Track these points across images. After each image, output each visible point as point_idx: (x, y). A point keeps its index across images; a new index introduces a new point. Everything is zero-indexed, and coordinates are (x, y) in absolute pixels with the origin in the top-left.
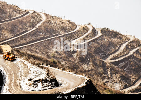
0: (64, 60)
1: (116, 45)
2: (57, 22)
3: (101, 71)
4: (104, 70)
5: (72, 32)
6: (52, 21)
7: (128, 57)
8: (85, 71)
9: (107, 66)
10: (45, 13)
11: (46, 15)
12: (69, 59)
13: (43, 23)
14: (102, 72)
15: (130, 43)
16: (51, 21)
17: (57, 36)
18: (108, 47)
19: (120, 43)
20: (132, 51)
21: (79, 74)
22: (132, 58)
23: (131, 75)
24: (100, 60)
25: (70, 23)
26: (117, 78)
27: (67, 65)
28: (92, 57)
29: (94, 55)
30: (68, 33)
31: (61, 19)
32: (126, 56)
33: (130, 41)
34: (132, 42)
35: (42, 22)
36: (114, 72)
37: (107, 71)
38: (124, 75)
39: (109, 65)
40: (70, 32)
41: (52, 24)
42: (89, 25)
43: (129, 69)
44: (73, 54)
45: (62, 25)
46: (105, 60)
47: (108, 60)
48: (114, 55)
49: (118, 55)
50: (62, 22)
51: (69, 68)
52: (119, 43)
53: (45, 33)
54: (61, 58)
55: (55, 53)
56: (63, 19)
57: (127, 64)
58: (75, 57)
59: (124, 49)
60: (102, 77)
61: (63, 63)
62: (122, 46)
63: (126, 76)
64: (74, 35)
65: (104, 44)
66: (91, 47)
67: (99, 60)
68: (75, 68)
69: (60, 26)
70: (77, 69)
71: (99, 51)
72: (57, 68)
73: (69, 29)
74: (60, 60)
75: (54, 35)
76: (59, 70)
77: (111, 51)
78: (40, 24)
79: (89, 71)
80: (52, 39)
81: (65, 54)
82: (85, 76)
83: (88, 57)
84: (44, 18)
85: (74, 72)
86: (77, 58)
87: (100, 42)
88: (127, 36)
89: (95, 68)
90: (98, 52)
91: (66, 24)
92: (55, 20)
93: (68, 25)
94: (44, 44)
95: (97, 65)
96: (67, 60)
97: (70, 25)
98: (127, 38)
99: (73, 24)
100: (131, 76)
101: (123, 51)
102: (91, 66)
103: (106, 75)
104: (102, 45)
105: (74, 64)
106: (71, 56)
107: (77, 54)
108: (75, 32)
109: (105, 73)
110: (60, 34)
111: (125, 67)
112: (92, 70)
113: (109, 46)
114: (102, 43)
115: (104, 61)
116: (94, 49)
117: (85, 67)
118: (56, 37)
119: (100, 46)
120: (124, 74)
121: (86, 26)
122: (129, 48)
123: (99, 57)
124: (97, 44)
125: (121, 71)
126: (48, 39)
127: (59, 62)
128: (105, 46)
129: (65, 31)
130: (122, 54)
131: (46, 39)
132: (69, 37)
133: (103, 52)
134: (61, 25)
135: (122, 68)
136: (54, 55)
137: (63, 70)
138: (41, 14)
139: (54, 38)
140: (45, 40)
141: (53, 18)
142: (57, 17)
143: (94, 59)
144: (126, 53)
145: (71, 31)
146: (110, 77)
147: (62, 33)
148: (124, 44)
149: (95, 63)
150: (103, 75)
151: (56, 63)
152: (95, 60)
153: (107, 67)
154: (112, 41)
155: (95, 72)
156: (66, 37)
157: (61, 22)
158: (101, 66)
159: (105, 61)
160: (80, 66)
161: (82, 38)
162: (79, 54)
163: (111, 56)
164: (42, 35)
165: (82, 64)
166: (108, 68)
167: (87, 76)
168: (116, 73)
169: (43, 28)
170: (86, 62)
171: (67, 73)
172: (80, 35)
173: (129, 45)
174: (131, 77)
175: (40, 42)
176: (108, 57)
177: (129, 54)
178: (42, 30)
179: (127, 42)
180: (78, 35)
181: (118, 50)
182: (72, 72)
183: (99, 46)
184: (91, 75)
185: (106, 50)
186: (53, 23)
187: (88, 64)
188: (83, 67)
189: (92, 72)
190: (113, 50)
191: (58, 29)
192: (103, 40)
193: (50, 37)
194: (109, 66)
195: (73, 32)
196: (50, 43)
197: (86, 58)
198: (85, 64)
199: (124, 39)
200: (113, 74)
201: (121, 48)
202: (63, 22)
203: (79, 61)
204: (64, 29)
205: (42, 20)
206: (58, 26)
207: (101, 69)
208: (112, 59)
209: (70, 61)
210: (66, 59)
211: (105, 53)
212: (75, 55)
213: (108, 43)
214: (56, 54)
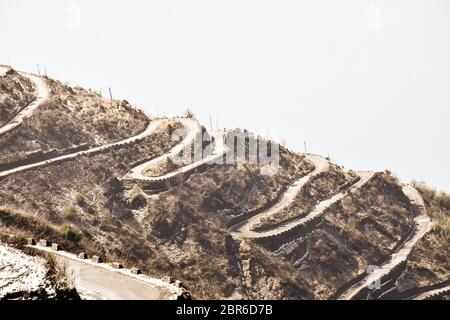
0: (103, 228)
1: (271, 185)
2: (84, 105)
3: (223, 267)
4: (230, 263)
5: (133, 139)
6: (69, 102)
7: (307, 223)
8: (172, 266)
9: (242, 252)
10: (46, 77)
11: (51, 82)
12: (120, 225)
13: (40, 108)
14: (224, 271)
15: (315, 178)
16: (65, 102)
17: (85, 152)
18: (245, 189)
19: (285, 178)
20: (321, 207)
21: (153, 275)
22: (320, 227)
23: (316, 282)
24: (221, 233)
25: (129, 109)
26: (271, 289)
27: (114, 246)
28: (195, 220)
29: (201, 214)
30: (119, 143)
31: (100, 96)
32: (302, 221)
33: (314, 174)
34: (322, 175)
35: (37, 104)
36: (263, 271)
37: (242, 266)
38: (294, 281)
39: (249, 248)
40: (128, 141)
41: (69, 112)
42: (189, 119)
43: (310, 262)
44: (134, 211)
45: (100, 118)
46: (235, 231)
47: (246, 233)
48: (264, 216)
49: (276, 216)
50: (102, 108)
51: (119, 254)
52: (281, 180)
53: (43, 141)
54: (96, 223)
55: (77, 206)
56: (106, 96)
57: (303, 247)
58: (139, 220)
59: (297, 197)
60: (224, 285)
61: (102, 240)
62: (290, 188)
63: (301, 284)
64: (141, 150)
65: (233, 181)
66: (194, 189)
67: (215, 231)
68: (140, 256)
69: (95, 120)
70: (145, 259)
71: (216, 201)
72: (82, 254)
73: (123, 128)
74: (92, 229)
75: (74, 146)
76: (88, 261)
77: (256, 202)
78: (28, 112)
79: (183, 265)
80: (69, 159)
81: (107, 211)
82: (172, 282)
83: (181, 220)
84: (43, 94)
85: (135, 269)
86: (147, 223)
87: (220, 173)
88: (307, 158)
89: (202, 256)
90: (213, 204)
91: (114, 113)
92: (79, 100)
93: (120, 117)
94: (42, 176)
95: (211, 248)
96: (113, 230)
97: (127, 116)
98: (305, 164)
99: (138, 115)
100: (315, 285)
101: (294, 205)
102: (191, 250)
103: (237, 281)
104: (226, 185)
105: (138, 243)
106: (129, 217)
107: (146, 209)
108: (144, 139)
109: (235, 272)
110: (94, 146)
111: (296, 254)
112: (193, 262)
113: (249, 186)
114: (227, 176)
115: (233, 234)
116: (201, 196)
117: (173, 253)
118: (81, 153)
119: (222, 187)
120: (293, 279)
121: (177, 120)
122: (311, 197)
123: (219, 222)
124: (211, 180)
125: (286, 268)
126: (53, 160)
127: (88, 235)
128: (236, 186)
129: (111, 137)
130: (291, 214)
131: (49, 161)
132: (122, 156)
133: (229, 205)
134: (98, 118)
135: (288, 257)
136: (74, 211)
137: (100, 261)
138: (33, 79)
139: (74, 159)
140: (43, 163)
141: (73, 93)
142: (87, 90)
143: (200, 227)
144: (301, 211)
145: (131, 136)
146: (249, 285)
147: (101, 142)
148: (296, 183)
149: (203, 242)
150: (230, 279)
151: (79, 239)
152: (205, 231)
153: (242, 254)
154: (258, 171)
155: (204, 270)
156: (115, 156)
157: (97, 105)
158: (221, 252)
159: (235, 236)
160: (157, 248)
161: (166, 161)
162: (153, 210)
163: (256, 221)
164: (34, 146)
165: (163, 244)
166: (244, 258)
167: (178, 282)
168: (270, 274)
169: (38, 125)
170: (175, 237)
171: (114, 270)
172: (158, 149)
173: (310, 186)
174: (314, 287)
175: (28, 169)
176: (244, 224)
177: (312, 215)
178: (36, 132)
179: (304, 175)
180: (151, 150)
181: (277, 200)
182: (129, 267)
183: (219, 187)
184: (189, 279)
185: (241, 198)
186: (72, 109)
187: (180, 244)
188: (167, 252)
189: (193, 270)
190: (263, 200)
191: (89, 129)
192: (232, 168)
193: (63, 154)
194: (246, 252)
195: (137, 141)
196: (61, 174)
197: (175, 223)
198: (173, 243)
199: (297, 167)
200: (261, 276)
201: (286, 195)
202: (105, 105)
203: (152, 233)
204: (107, 129)
205: (35, 99)
206: (88, 118)
207: (223, 261)
208: (257, 230)
209: (125, 233)
210: (111, 225)
211: (236, 211)
212: (140, 214)
213: (248, 178)
214: (80, 210)
